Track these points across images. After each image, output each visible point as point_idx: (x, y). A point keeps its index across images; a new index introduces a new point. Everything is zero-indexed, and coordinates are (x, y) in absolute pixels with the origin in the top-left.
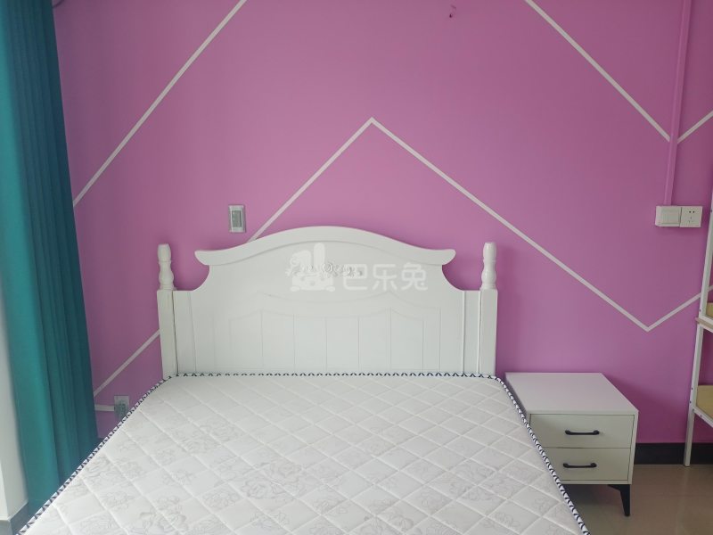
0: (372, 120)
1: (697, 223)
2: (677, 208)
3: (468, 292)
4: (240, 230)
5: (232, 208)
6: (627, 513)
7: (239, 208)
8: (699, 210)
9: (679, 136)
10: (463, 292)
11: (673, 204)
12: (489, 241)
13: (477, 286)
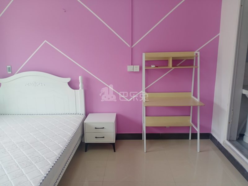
0: (45, 41)
1: (138, 70)
2: (132, 66)
3: (76, 90)
4: (10, 73)
5: (8, 66)
6: (115, 151)
7: (9, 66)
8: (138, 67)
9: (132, 46)
10: (74, 90)
11: (132, 65)
12: (80, 75)
13: (78, 89)
